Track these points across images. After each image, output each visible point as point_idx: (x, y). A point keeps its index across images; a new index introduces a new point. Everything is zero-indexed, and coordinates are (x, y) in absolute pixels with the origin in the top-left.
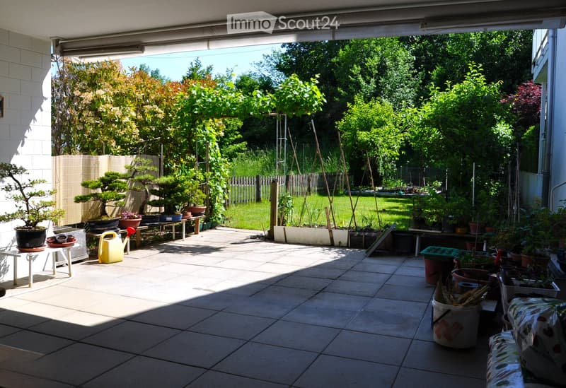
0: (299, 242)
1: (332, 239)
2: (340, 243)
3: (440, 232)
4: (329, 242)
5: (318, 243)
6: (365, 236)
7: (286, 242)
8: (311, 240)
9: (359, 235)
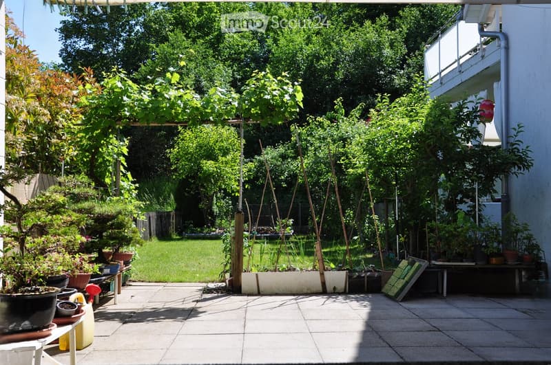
0: (278, 292)
1: (324, 284)
2: (335, 288)
3: (474, 264)
4: (320, 288)
5: (305, 291)
6: (368, 277)
7: (259, 293)
8: (295, 288)
9: (359, 277)
